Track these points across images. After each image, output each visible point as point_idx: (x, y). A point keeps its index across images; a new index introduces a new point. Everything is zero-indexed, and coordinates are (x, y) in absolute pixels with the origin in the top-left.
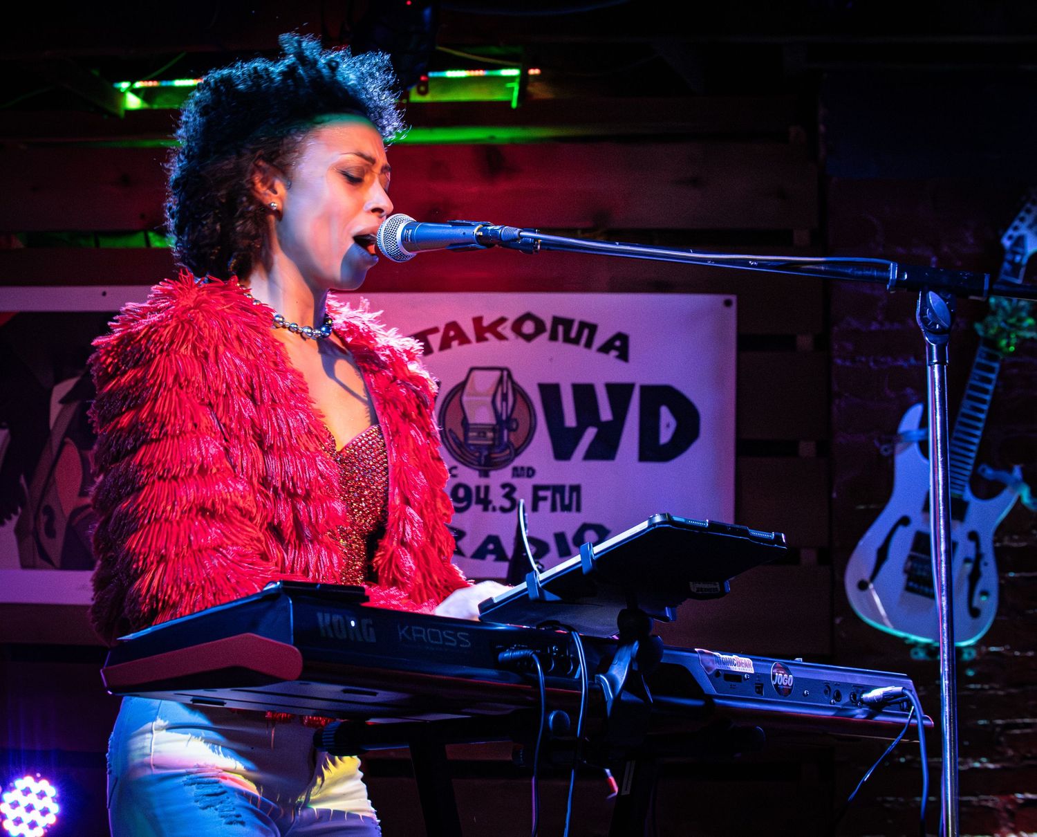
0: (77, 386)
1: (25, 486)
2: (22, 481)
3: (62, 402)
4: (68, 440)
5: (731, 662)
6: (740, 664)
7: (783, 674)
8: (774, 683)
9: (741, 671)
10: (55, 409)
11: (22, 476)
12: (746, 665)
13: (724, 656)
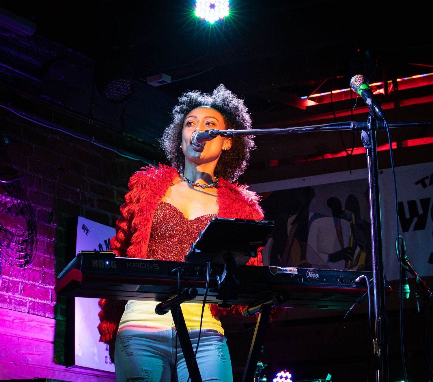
0: (297, 217)
1: (280, 259)
2: (279, 257)
3: (291, 224)
4: (295, 239)
5: (286, 270)
6: (291, 271)
7: (313, 274)
8: (308, 277)
9: (291, 273)
10: (289, 227)
11: (279, 256)
12: (294, 271)
13: (283, 268)
